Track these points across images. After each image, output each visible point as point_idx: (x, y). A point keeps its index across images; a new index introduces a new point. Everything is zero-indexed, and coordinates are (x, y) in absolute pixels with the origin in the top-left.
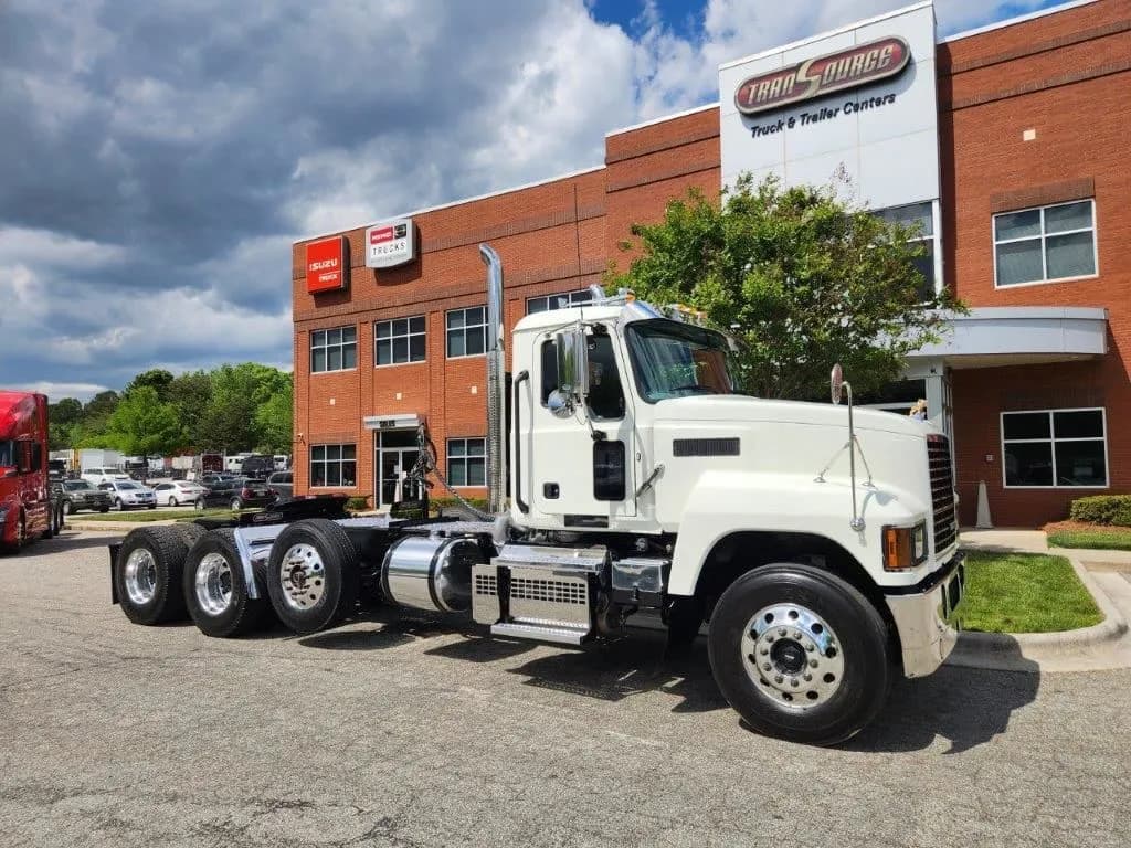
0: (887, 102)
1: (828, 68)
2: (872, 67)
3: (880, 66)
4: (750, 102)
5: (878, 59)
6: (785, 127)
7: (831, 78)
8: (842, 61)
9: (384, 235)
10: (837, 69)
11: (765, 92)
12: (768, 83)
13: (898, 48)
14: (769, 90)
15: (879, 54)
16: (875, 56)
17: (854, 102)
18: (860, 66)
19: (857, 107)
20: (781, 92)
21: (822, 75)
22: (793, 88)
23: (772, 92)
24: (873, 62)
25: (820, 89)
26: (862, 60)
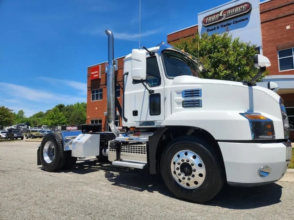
0: (245, 20)
1: (228, 11)
2: (241, 11)
3: (243, 10)
4: (206, 23)
6: (216, 29)
7: (229, 14)
8: (232, 10)
11: (211, 20)
12: (211, 17)
13: (248, 5)
14: (211, 19)
15: (243, 7)
16: (242, 7)
18: (237, 11)
19: (237, 22)
20: (215, 19)
21: (227, 14)
22: (218, 18)
23: (212, 19)
24: (241, 9)
25: (226, 17)
26: (238, 9)
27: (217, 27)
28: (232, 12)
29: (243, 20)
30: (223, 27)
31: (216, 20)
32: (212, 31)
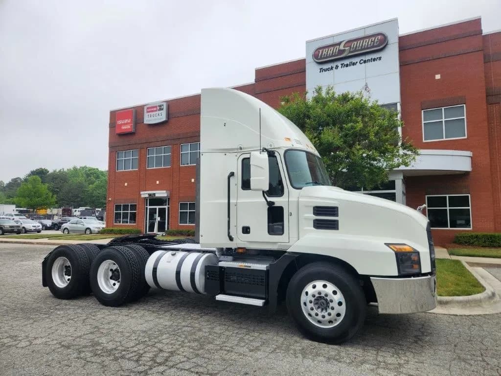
0: (378, 60)
1: (353, 43)
2: (372, 45)
3: (375, 44)
4: (319, 57)
5: (374, 42)
7: (354, 48)
9: (153, 109)
12: (327, 49)
13: (383, 37)
14: (327, 53)
15: (375, 40)
16: (373, 40)
17: (364, 59)
18: (366, 44)
19: (365, 62)
20: (332, 53)
22: (338, 52)
23: (329, 53)
24: (372, 43)
25: (350, 53)
26: (367, 42)
27: (335, 67)
28: (358, 45)
29: (374, 60)
30: (344, 67)
32: (327, 71)
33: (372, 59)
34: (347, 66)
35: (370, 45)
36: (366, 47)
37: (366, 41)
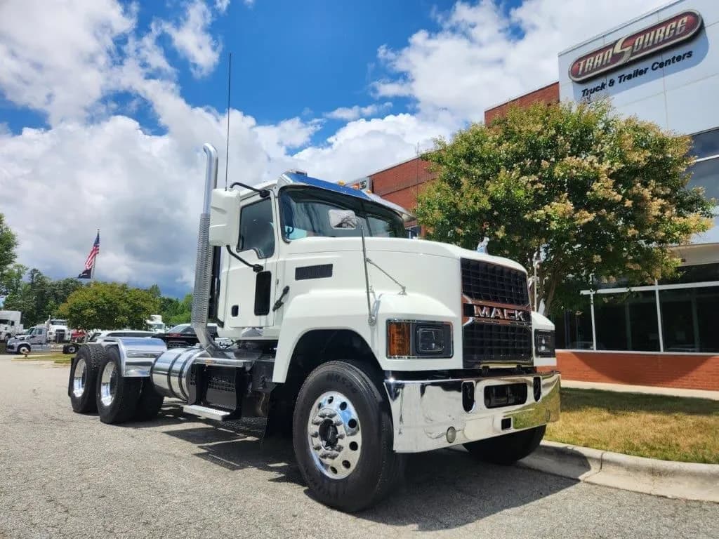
0: (685, 57)
1: (638, 39)
2: (671, 35)
3: (678, 33)
4: (580, 73)
5: (675, 29)
6: (607, 87)
7: (640, 47)
8: (648, 35)
10: (644, 39)
11: (591, 64)
12: (592, 58)
13: (691, 18)
14: (593, 63)
15: (677, 25)
16: (674, 26)
17: (660, 62)
18: (662, 35)
19: (661, 65)
20: (602, 62)
21: (633, 47)
22: (611, 59)
23: (595, 64)
24: (672, 32)
25: (631, 56)
26: (663, 31)
27: (608, 83)
28: (646, 40)
29: (679, 59)
30: (624, 81)
31: (604, 63)
32: (596, 92)
33: (674, 57)
34: (629, 77)
35: (669, 34)
36: (661, 40)
37: (661, 31)
